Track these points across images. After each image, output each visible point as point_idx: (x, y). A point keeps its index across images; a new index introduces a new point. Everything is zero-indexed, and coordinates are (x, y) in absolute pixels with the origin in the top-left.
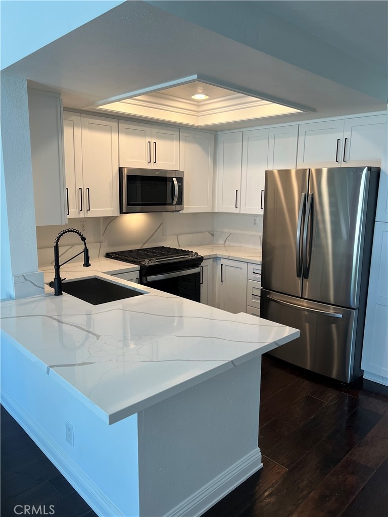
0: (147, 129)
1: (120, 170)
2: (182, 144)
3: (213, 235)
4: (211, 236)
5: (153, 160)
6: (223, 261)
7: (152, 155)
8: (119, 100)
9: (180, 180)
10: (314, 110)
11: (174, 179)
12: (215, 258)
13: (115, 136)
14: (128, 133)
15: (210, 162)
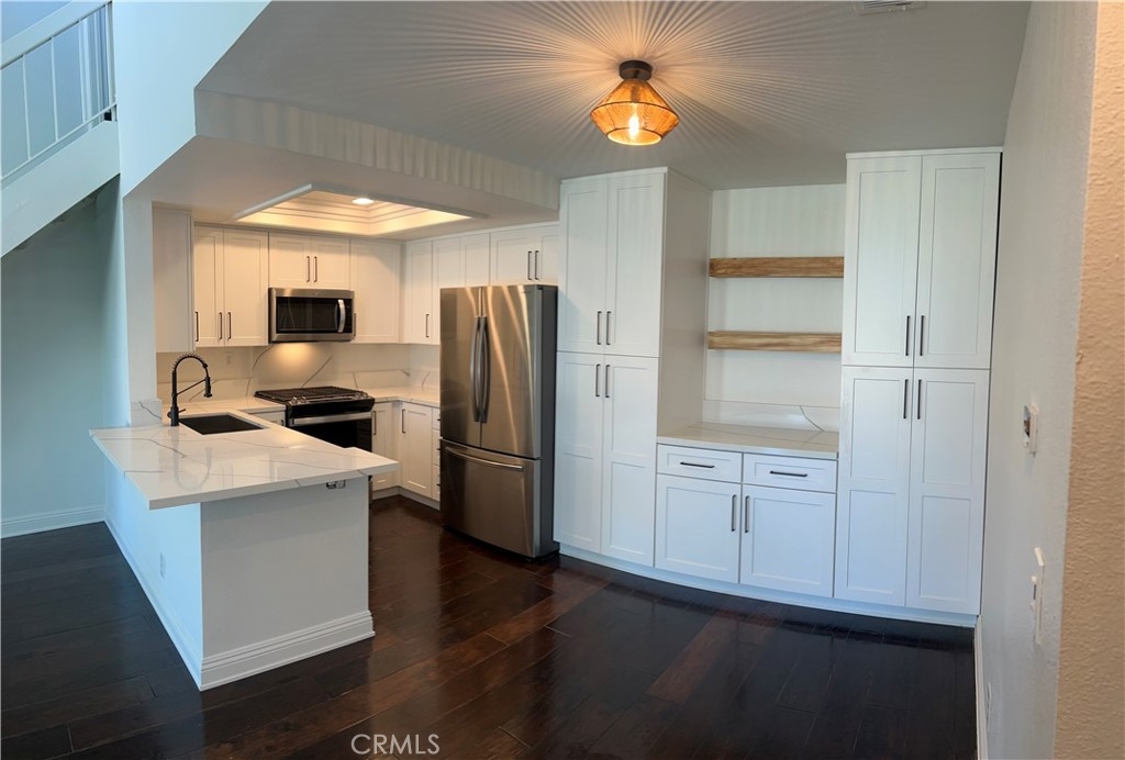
0: (306, 241)
1: (270, 290)
2: (354, 258)
3: (408, 375)
4: (405, 375)
5: (312, 278)
6: (405, 406)
7: (312, 271)
8: (259, 210)
9: (349, 303)
10: (484, 216)
11: (341, 301)
12: (396, 403)
13: (264, 251)
14: (280, 247)
15: (394, 279)
